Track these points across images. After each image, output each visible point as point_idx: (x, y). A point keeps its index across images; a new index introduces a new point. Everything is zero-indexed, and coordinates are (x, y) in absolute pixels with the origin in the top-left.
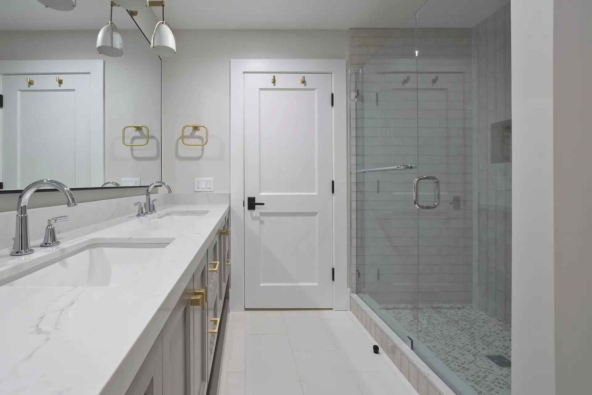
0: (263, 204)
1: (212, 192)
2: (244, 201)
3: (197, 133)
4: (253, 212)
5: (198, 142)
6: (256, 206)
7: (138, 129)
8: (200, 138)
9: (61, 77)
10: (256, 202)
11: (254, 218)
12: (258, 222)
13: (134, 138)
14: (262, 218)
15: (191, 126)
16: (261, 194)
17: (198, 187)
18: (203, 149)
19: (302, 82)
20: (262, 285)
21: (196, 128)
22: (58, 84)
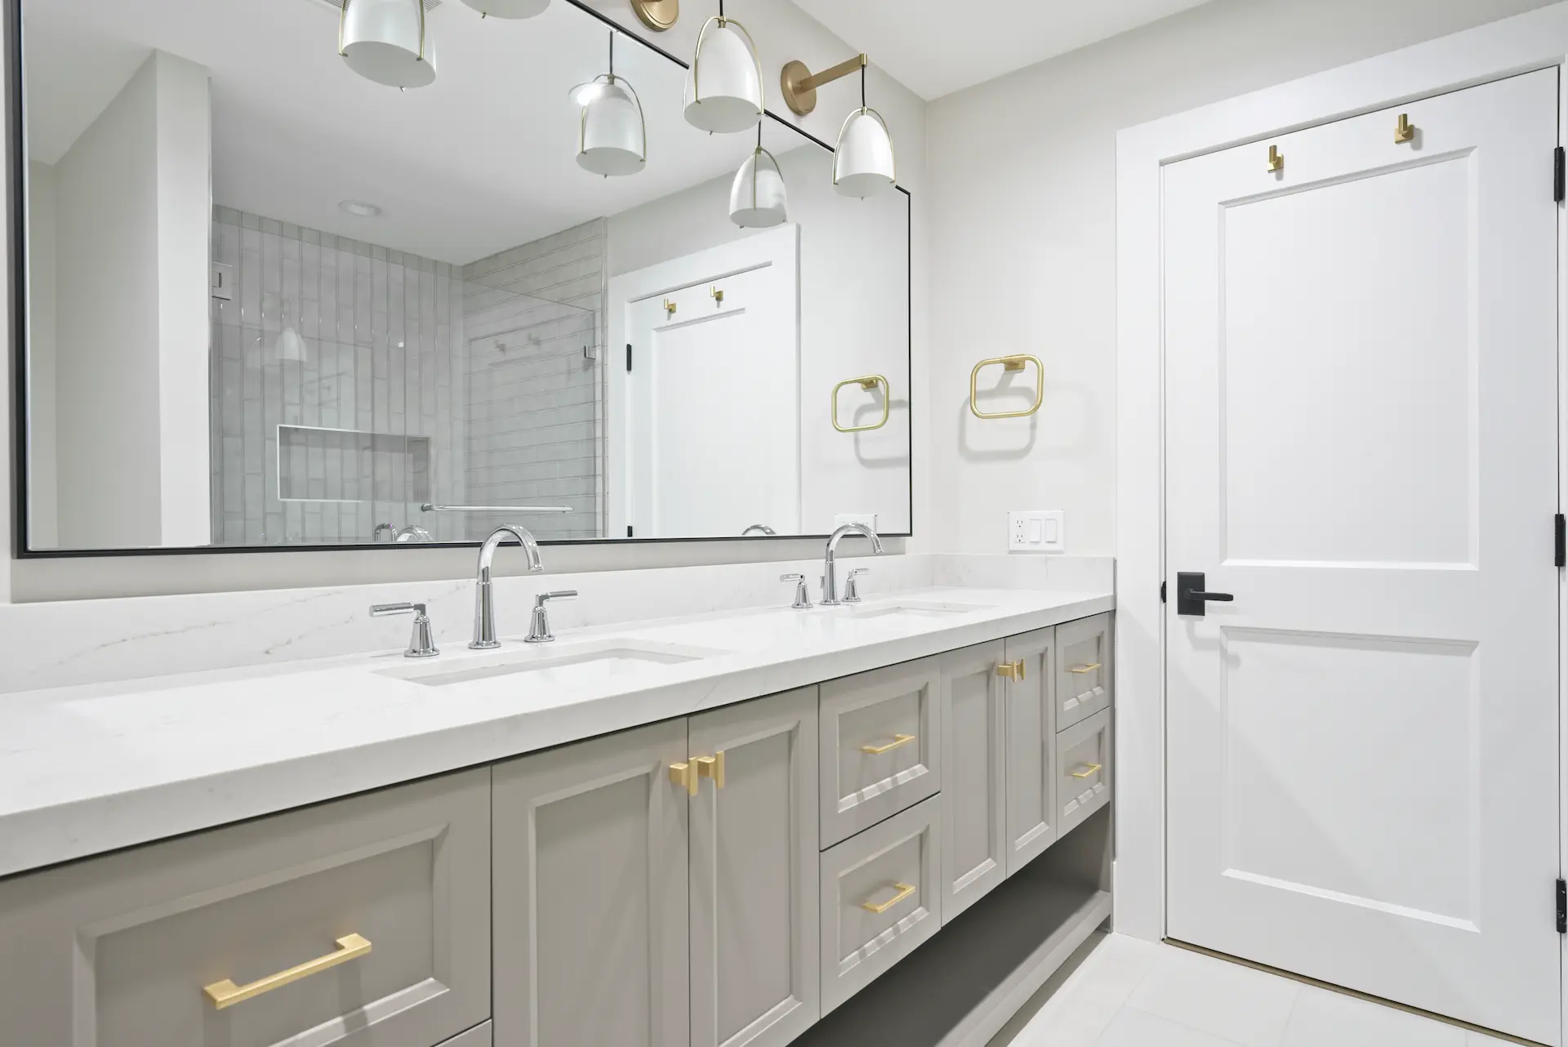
0: (1228, 598)
1: (1061, 552)
2: (1165, 584)
3: (1018, 380)
4: (1197, 623)
5: (1021, 404)
6: (1207, 602)
7: (870, 384)
8: (1024, 392)
9: (719, 285)
10: (1209, 588)
11: (1200, 644)
12: (1214, 658)
13: (862, 410)
14: (1233, 646)
15: (1001, 362)
16: (1228, 563)
17: (1020, 538)
18: (1033, 426)
19: (1401, 137)
20: (1230, 873)
21: (1013, 366)
22: (716, 302)
